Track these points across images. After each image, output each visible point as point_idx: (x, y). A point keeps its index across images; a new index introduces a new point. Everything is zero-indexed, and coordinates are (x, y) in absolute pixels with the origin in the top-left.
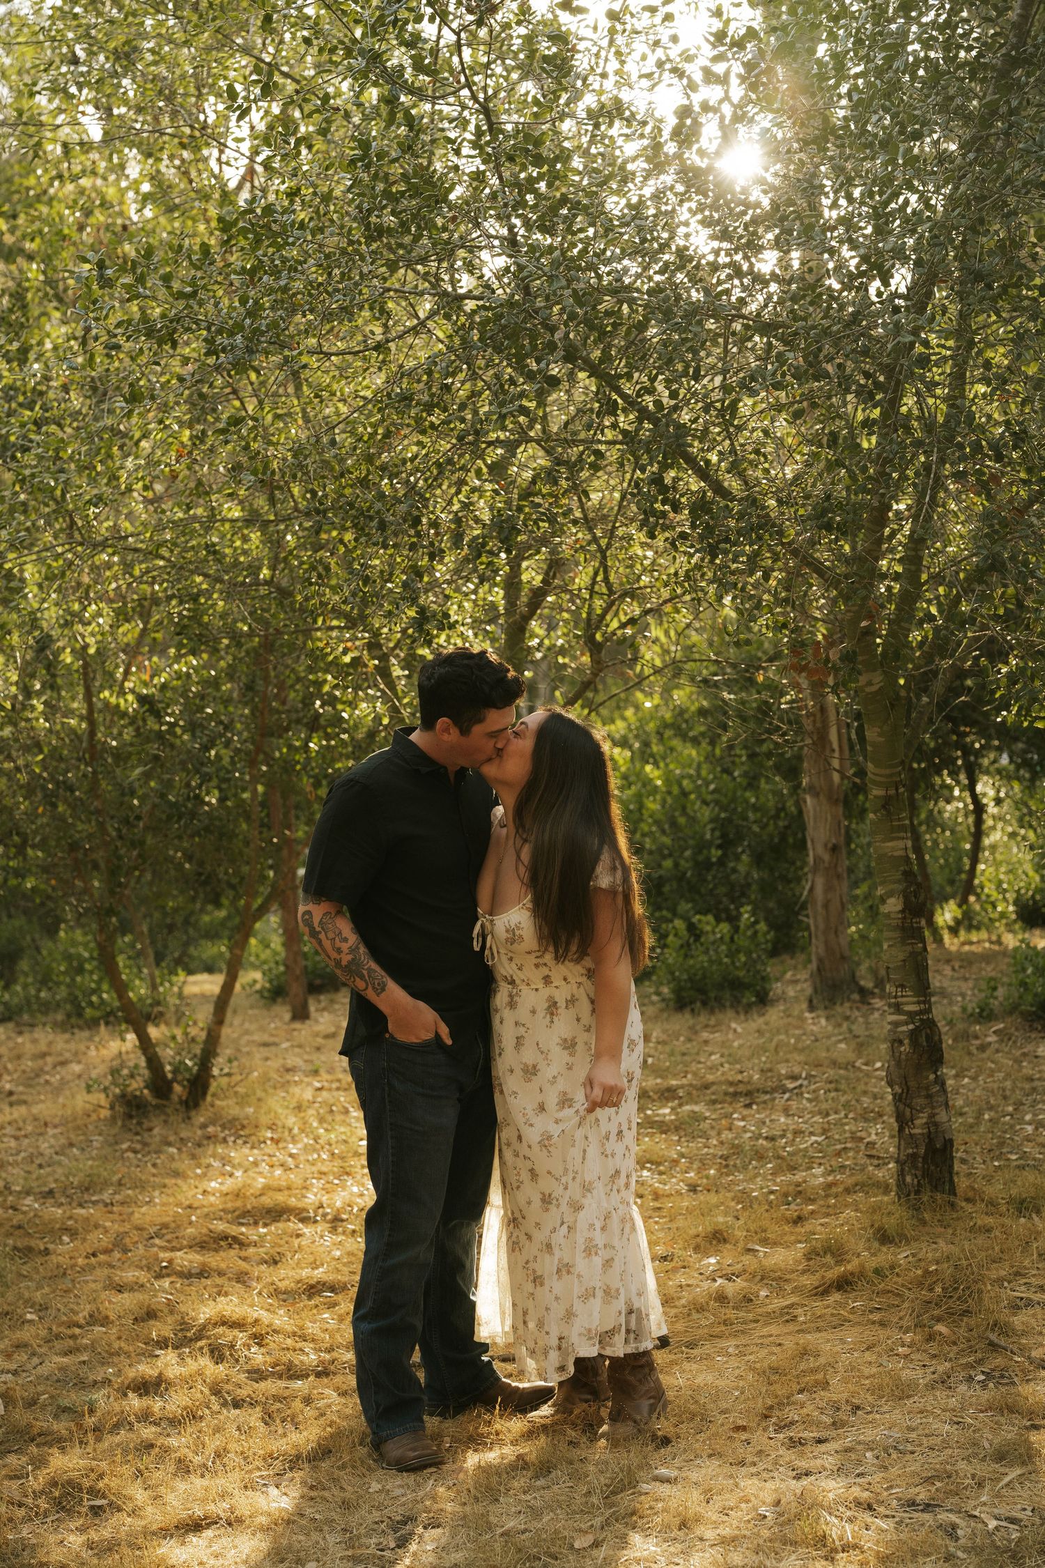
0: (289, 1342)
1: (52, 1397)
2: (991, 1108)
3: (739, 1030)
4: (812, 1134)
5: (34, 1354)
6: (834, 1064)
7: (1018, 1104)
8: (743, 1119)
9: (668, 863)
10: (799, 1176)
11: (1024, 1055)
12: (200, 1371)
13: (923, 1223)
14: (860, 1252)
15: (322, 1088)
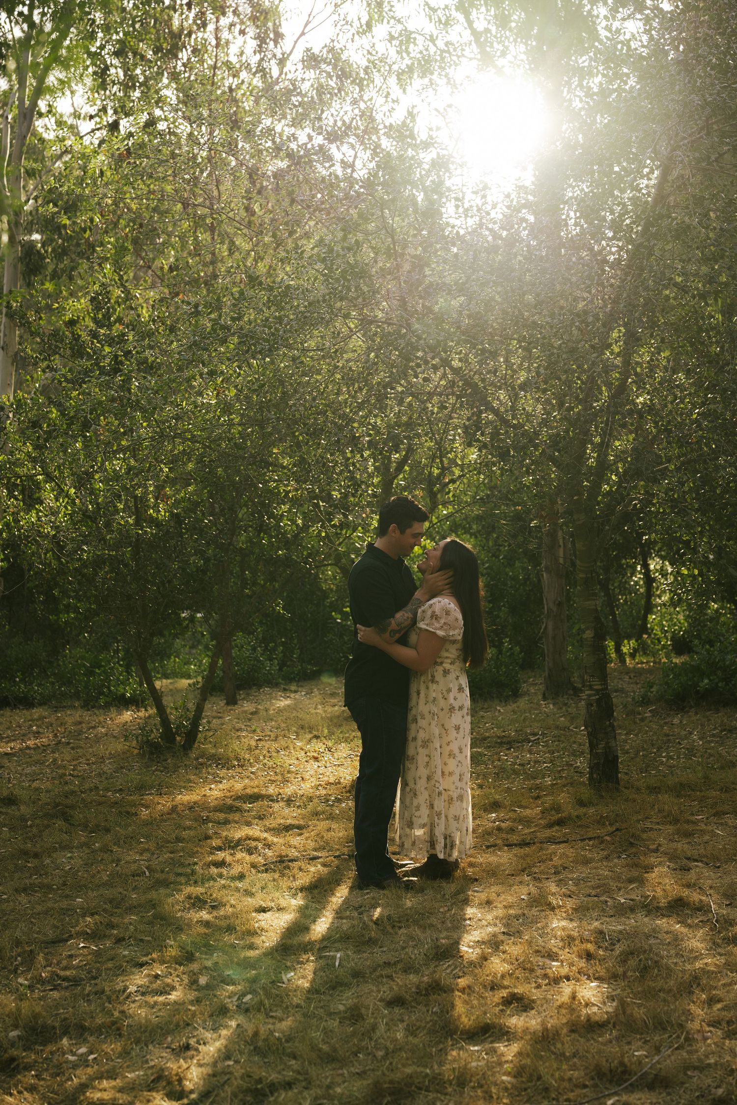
2: (644, 750)
3: (502, 710)
4: (545, 762)
6: (557, 727)
7: (659, 749)
8: (506, 755)
10: (538, 782)
11: (666, 723)
12: (243, 858)
13: (602, 797)
14: (570, 809)
15: (260, 740)
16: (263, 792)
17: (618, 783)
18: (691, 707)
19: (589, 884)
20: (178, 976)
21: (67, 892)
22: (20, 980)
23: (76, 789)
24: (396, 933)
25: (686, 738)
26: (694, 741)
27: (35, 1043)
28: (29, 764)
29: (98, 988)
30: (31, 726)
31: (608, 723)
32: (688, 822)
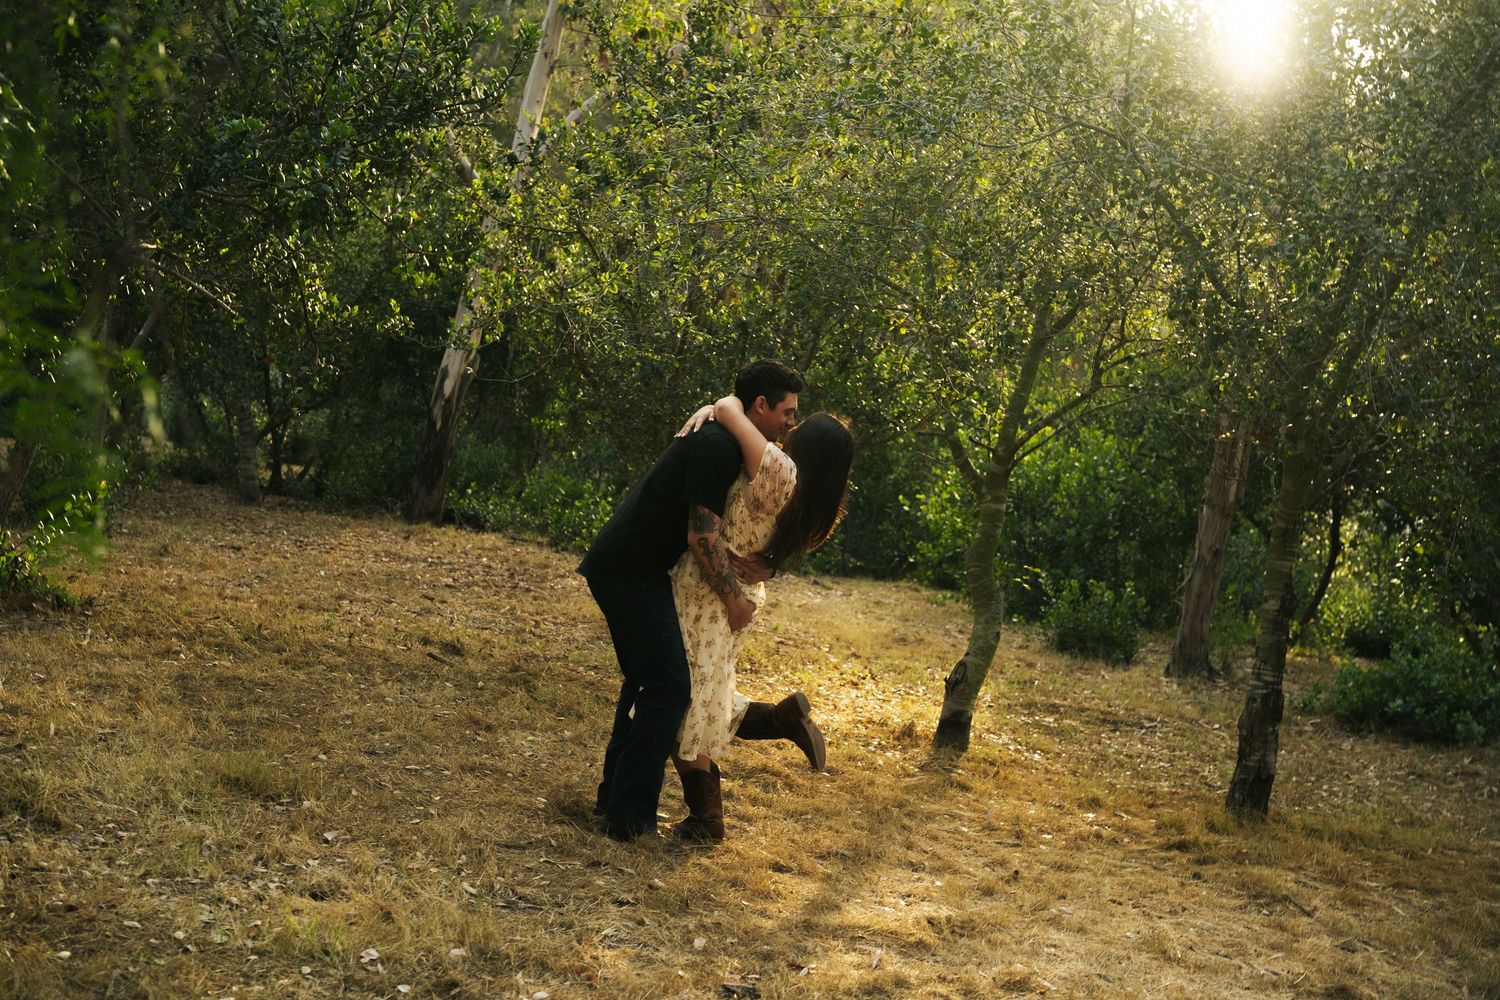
2: (1298, 775)
3: (1107, 677)
4: (1160, 760)
6: (1181, 717)
7: (1319, 778)
8: (1110, 739)
9: (1072, 532)
10: (1151, 784)
11: (1331, 745)
13: (1241, 825)
14: (1195, 832)
17: (1266, 810)
18: (1371, 732)
19: (1219, 939)
20: (668, 929)
21: (526, 785)
22: (466, 885)
23: (537, 652)
24: (956, 942)
25: (1358, 772)
26: (1368, 779)
27: (483, 971)
28: (479, 607)
29: (566, 919)
30: (480, 556)
32: (1357, 887)
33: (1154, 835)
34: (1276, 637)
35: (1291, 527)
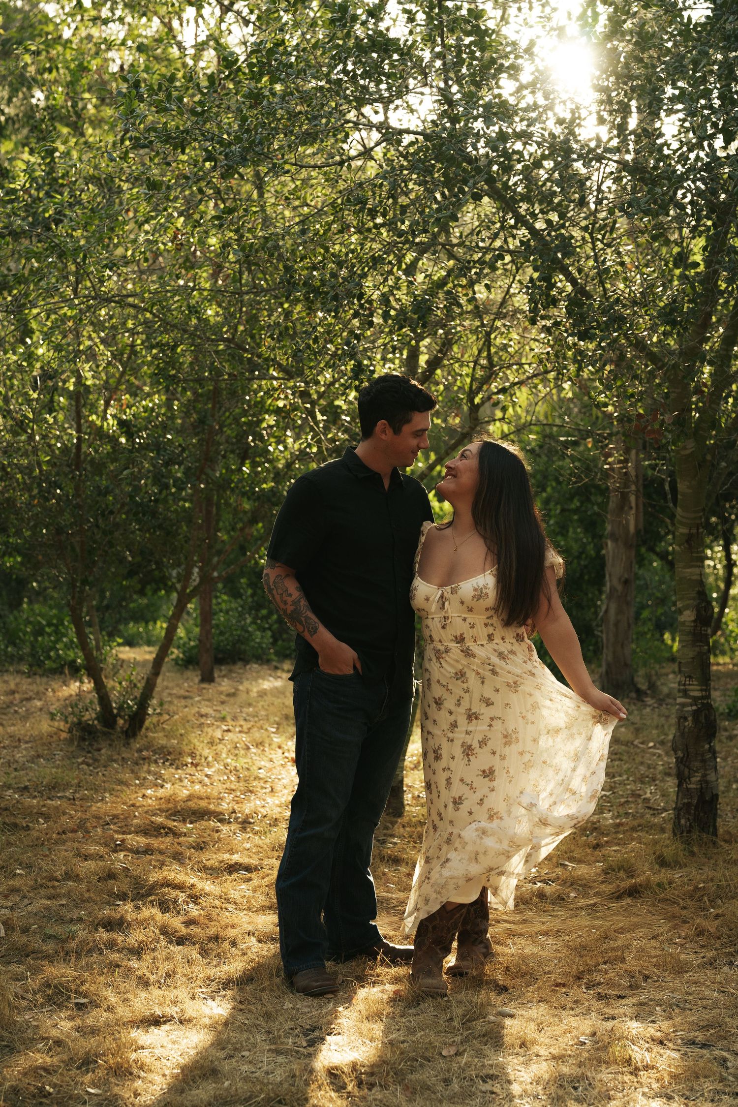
0: (217, 902)
1: (40, 927)
5: (25, 897)
12: (152, 918)
13: (693, 854)
14: (647, 873)
15: (229, 731)
16: (212, 807)
17: (715, 833)
31: (707, 746)
33: (603, 882)
34: (697, 649)
35: (694, 531)
